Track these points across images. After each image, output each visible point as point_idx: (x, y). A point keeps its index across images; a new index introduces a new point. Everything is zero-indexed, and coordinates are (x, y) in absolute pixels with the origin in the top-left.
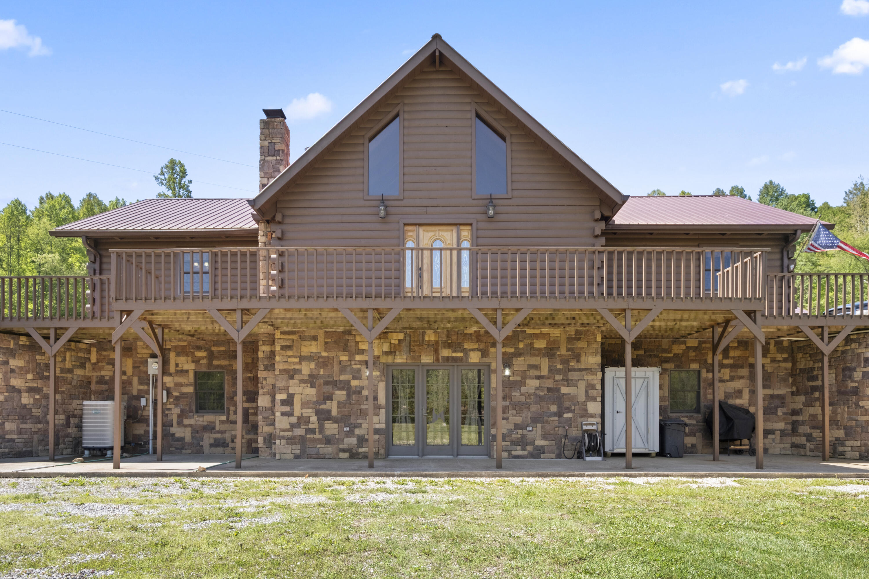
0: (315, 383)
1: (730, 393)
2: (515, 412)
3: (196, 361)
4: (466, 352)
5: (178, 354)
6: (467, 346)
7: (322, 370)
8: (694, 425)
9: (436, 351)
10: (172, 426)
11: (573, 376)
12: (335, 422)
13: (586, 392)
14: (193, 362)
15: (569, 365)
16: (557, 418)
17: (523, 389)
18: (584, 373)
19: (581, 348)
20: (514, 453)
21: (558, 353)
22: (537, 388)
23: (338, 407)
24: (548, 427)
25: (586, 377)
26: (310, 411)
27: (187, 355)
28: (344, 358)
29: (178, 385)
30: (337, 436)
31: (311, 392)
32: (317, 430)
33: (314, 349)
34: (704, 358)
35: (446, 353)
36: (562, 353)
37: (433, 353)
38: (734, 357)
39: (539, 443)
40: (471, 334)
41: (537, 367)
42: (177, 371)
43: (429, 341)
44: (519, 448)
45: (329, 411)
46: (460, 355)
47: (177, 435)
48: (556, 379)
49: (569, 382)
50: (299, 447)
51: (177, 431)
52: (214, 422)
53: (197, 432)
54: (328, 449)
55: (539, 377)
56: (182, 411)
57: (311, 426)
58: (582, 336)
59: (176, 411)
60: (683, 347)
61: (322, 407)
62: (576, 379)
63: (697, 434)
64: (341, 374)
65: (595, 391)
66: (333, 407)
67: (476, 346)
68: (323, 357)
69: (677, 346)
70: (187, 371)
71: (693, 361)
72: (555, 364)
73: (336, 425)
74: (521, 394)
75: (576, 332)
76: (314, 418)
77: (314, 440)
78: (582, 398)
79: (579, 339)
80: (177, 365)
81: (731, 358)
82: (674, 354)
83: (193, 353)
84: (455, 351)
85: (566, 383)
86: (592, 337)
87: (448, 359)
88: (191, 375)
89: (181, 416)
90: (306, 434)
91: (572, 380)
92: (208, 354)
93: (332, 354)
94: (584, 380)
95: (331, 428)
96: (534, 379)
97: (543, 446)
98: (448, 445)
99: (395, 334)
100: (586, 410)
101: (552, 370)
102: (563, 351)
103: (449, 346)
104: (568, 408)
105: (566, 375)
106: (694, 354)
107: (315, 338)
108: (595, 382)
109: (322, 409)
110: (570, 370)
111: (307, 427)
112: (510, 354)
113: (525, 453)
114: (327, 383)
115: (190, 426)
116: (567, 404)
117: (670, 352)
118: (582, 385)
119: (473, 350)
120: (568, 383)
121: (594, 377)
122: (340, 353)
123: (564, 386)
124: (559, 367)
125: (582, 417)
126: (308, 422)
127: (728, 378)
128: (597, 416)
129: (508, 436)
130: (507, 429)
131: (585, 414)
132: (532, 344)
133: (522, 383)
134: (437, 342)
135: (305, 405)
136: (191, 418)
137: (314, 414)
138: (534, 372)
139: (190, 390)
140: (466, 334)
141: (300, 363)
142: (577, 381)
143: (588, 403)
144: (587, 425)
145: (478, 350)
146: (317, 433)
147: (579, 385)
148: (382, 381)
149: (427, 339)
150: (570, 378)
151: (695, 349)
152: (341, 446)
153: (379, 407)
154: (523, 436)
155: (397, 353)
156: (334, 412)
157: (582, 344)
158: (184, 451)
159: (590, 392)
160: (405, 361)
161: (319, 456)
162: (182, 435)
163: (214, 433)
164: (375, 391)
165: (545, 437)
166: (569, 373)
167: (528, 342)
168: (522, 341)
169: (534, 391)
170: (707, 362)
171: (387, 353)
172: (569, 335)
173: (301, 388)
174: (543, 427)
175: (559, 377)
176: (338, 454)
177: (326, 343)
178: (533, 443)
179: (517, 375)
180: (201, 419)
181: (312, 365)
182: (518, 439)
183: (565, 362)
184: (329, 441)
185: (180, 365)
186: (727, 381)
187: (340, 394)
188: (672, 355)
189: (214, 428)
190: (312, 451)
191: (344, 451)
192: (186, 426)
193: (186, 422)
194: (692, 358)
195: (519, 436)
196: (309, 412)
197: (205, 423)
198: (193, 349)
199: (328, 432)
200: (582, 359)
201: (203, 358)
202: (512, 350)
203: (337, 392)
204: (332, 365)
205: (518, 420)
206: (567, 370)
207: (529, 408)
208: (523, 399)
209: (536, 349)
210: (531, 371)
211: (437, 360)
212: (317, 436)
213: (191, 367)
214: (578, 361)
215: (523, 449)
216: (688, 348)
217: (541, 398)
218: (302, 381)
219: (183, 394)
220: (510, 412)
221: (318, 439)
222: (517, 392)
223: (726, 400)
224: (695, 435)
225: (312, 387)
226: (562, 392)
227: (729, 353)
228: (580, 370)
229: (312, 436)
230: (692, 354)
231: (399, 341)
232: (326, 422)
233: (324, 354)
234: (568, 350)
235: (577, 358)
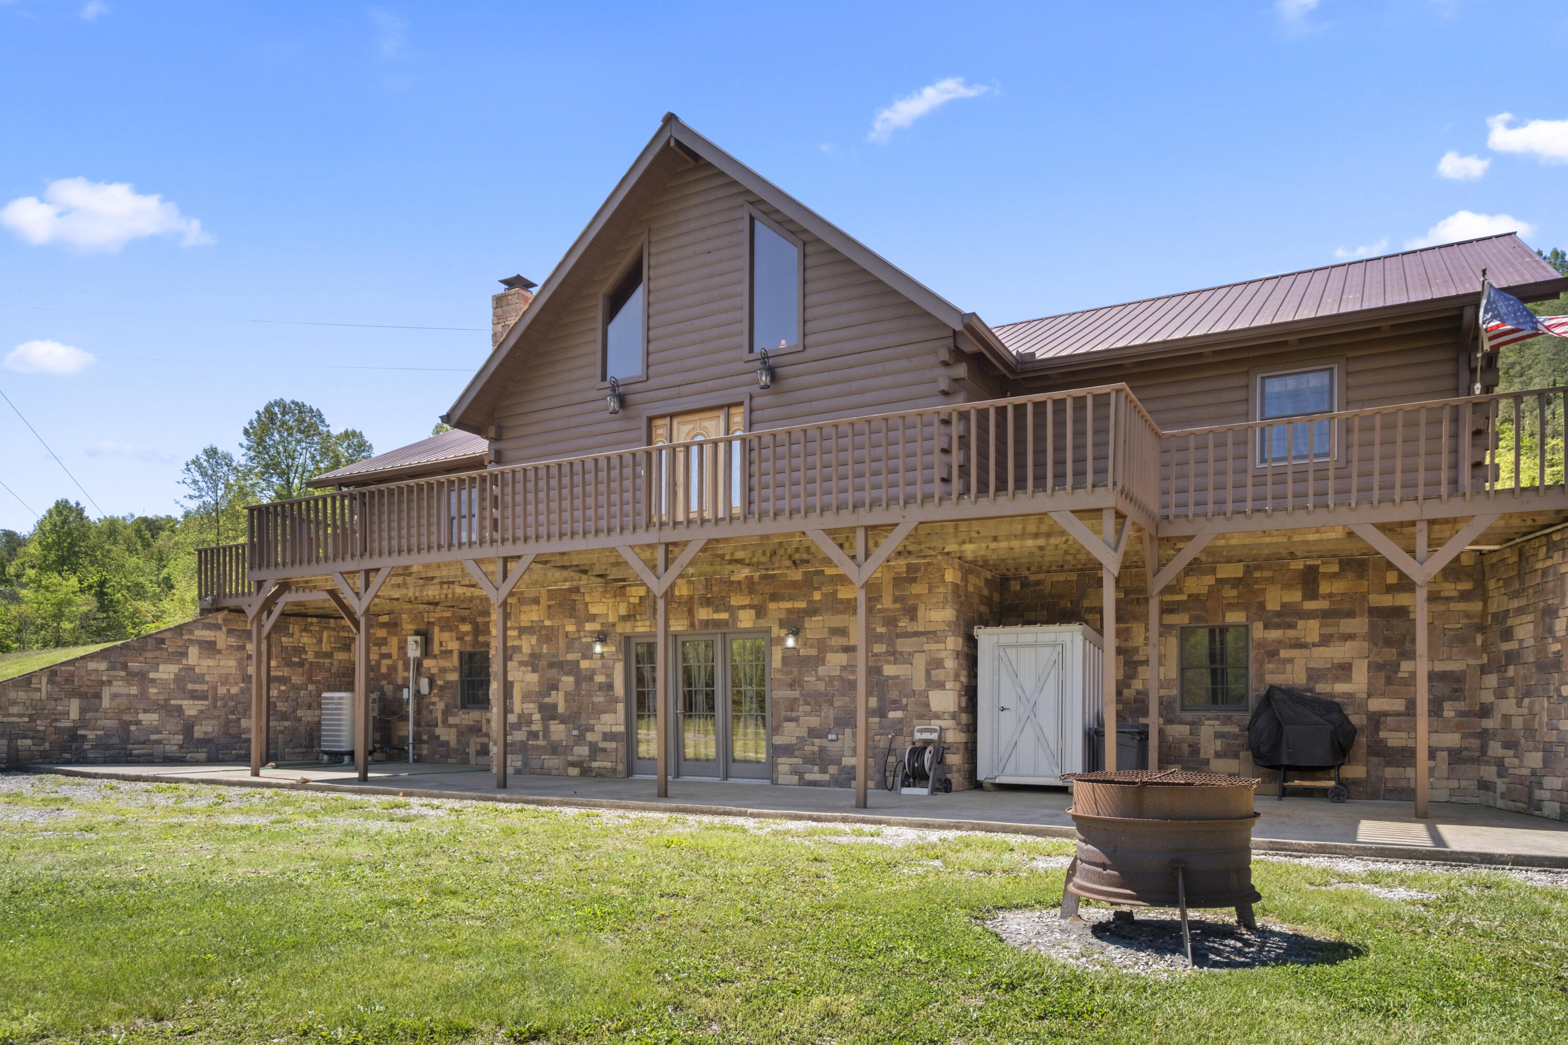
0: (537, 665)
1: (1319, 670)
2: (808, 708)
3: (460, 638)
4: (731, 610)
5: (442, 629)
6: (736, 600)
7: (545, 646)
8: (1236, 737)
9: (691, 612)
10: (436, 726)
11: (904, 645)
12: (562, 722)
13: (928, 673)
14: (458, 639)
15: (897, 626)
16: (877, 720)
17: (822, 671)
18: (924, 639)
19: (918, 596)
20: (808, 777)
21: (879, 606)
22: (843, 668)
23: (566, 701)
25: (926, 647)
26: (532, 705)
27: (451, 630)
28: (571, 628)
29: (443, 670)
30: (564, 743)
31: (533, 678)
32: (541, 733)
33: (535, 617)
34: (1258, 600)
35: (703, 614)
36: (885, 606)
37: (686, 614)
38: (1330, 595)
39: (848, 761)
40: (739, 582)
41: (842, 632)
42: (441, 652)
43: (681, 596)
44: (816, 768)
45: (555, 706)
46: (724, 616)
47: (442, 738)
48: (875, 651)
49: (898, 656)
50: (520, 757)
51: (443, 733)
52: (480, 722)
53: (463, 734)
54: (554, 762)
55: (848, 649)
56: (446, 706)
57: (534, 728)
58: (919, 575)
59: (440, 706)
60: (1210, 580)
61: (547, 700)
62: (910, 650)
63: (1242, 754)
64: (567, 653)
65: (942, 671)
66: (558, 699)
67: (746, 601)
68: (545, 627)
69: (1195, 578)
70: (451, 652)
71: (1232, 606)
72: (873, 626)
73: (562, 727)
74: (819, 679)
75: (909, 566)
76: (537, 717)
77: (537, 748)
78: (919, 683)
79: (914, 580)
80: (441, 644)
81: (1324, 597)
82: (1189, 596)
83: (457, 627)
84: (716, 611)
85: (892, 658)
86: (937, 575)
87: (707, 623)
88: (456, 656)
89: (446, 713)
90: (528, 739)
91: (901, 653)
92: (473, 628)
93: (556, 622)
94: (924, 651)
95: (558, 730)
96: (838, 652)
97: (853, 768)
98: (714, 760)
99: (634, 588)
100: (927, 705)
101: (870, 636)
102: (887, 602)
103: (707, 602)
104: (895, 702)
105: (891, 645)
106: (1234, 593)
107: (536, 601)
108: (943, 655)
109: (547, 704)
110: (899, 636)
111: (528, 729)
112: (799, 611)
113: (826, 777)
114: (551, 665)
115: (455, 726)
116: (893, 694)
117: (1181, 592)
118: (920, 661)
119: (743, 607)
120: (895, 656)
121: (941, 646)
122: (566, 621)
123: (889, 662)
124: (880, 630)
125: (921, 717)
126: (530, 722)
127: (1317, 640)
128: (946, 716)
129: (799, 749)
130: (797, 737)
131: (926, 713)
132: (835, 592)
133: (819, 660)
134: (691, 598)
135: (526, 697)
136: (456, 715)
137: (536, 710)
138: (838, 641)
139: (454, 677)
140: (733, 582)
141: (519, 637)
142: (911, 654)
143: (930, 693)
144: (921, 731)
145: (751, 607)
146: (541, 738)
147: (914, 661)
148: (619, 660)
149: (677, 593)
150: (899, 649)
151: (1235, 583)
152: (570, 758)
153: (616, 701)
154: (822, 750)
155: (638, 617)
156: (561, 709)
157: (918, 589)
158: (449, 760)
159: (933, 672)
160: (648, 629)
161: (545, 773)
162: (447, 738)
163: (481, 737)
164: (610, 676)
166: (898, 640)
167: (828, 589)
168: (818, 589)
169: (838, 674)
170: (1265, 608)
171: (625, 618)
172: (896, 573)
173: (521, 673)
174: (854, 734)
175: (880, 648)
176: (566, 769)
177: (549, 607)
178: (838, 762)
179: (811, 647)
180: (466, 717)
181: (534, 640)
182: (814, 753)
183: (890, 621)
184: (555, 749)
185: (444, 644)
186: (1314, 645)
187: (568, 681)
188: (1184, 597)
189: (480, 730)
190: (535, 763)
191: (573, 764)
192: (451, 726)
193: (451, 720)
194: (1232, 601)
195: (816, 749)
196: (531, 707)
197: (471, 723)
198: (457, 621)
199: (554, 737)
200: (920, 613)
201: (467, 633)
202: (802, 605)
203: (565, 679)
204: (557, 639)
205: (814, 721)
206: (893, 636)
207: (831, 703)
208: (821, 686)
209: (841, 601)
210: (834, 639)
211: (692, 625)
212: (541, 742)
213: (454, 646)
214: (913, 618)
215: (823, 771)
216: (1219, 581)
217: (851, 684)
218: (522, 663)
219: (448, 682)
220: (801, 708)
221: (542, 747)
222: (812, 676)
223: (1311, 685)
224: (1237, 756)
225: (534, 671)
226: (885, 673)
227: (1318, 587)
228: (916, 634)
229: (534, 743)
230: (1230, 593)
231: (641, 598)
232: (551, 722)
233: (547, 623)
234: (896, 600)
235: (912, 613)
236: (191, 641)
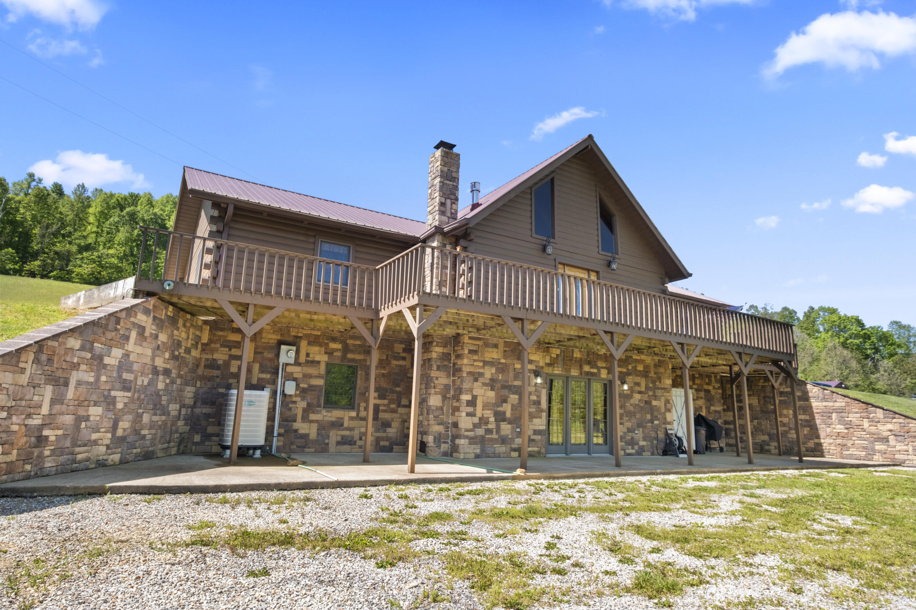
0: (495, 386)
2: (627, 418)
4: (599, 368)
6: (600, 364)
7: (500, 375)
9: (581, 367)
11: (659, 393)
12: (509, 423)
13: (665, 405)
15: (656, 384)
16: (650, 424)
17: (632, 401)
18: (663, 391)
19: (662, 373)
20: (627, 451)
21: (650, 375)
22: (640, 401)
23: (512, 410)
24: (646, 431)
25: (664, 394)
26: (489, 412)
28: (518, 366)
29: (308, 376)
30: (510, 436)
31: (491, 394)
32: (495, 430)
33: (495, 356)
35: (587, 368)
37: (578, 368)
39: (642, 443)
40: (602, 355)
41: (638, 384)
43: (576, 358)
44: (630, 447)
45: (504, 413)
46: (595, 371)
47: (301, 431)
48: (649, 394)
50: (479, 446)
51: (301, 427)
54: (501, 449)
55: (640, 392)
57: (490, 426)
58: (662, 364)
59: (302, 405)
61: (500, 409)
62: (660, 395)
64: (515, 380)
65: (670, 404)
66: (507, 409)
67: (604, 365)
68: (502, 363)
72: (648, 383)
73: (509, 426)
74: (631, 405)
75: (659, 360)
76: (492, 419)
77: (491, 440)
78: (663, 409)
79: (660, 366)
84: (592, 368)
85: (654, 398)
86: (667, 365)
87: (588, 373)
90: (486, 434)
93: (509, 361)
94: (664, 396)
95: (506, 429)
96: (637, 393)
97: (643, 446)
98: (585, 444)
99: (554, 349)
100: (665, 418)
101: (647, 387)
102: (652, 374)
103: (589, 363)
104: (656, 417)
105: (654, 392)
107: (496, 346)
108: (670, 398)
109: (499, 411)
111: (486, 427)
112: (624, 373)
113: (633, 451)
114: (504, 387)
115: (317, 421)
116: (656, 414)
118: (663, 399)
119: (603, 368)
120: (656, 397)
121: (669, 394)
122: (515, 361)
123: (654, 400)
124: (651, 385)
126: (487, 423)
128: (671, 423)
129: (624, 438)
130: (623, 432)
131: (666, 422)
132: (636, 367)
134: (581, 359)
135: (485, 406)
137: (492, 415)
138: (637, 388)
140: (599, 355)
141: (483, 367)
142: (660, 397)
143: (667, 413)
145: (605, 368)
146: (494, 433)
147: (661, 400)
148: (544, 388)
149: (575, 356)
150: (657, 394)
152: (513, 446)
153: (542, 411)
154: (632, 438)
155: (556, 365)
156: (508, 415)
157: (662, 370)
158: (306, 450)
159: (667, 405)
160: (560, 372)
161: (497, 456)
162: (307, 431)
164: (539, 396)
165: (644, 439)
166: (656, 390)
167: (634, 365)
168: (630, 364)
169: (637, 403)
171: (548, 365)
172: (655, 362)
173: (483, 391)
174: (643, 431)
175: (651, 393)
176: (510, 453)
177: (505, 351)
178: (637, 444)
181: (493, 370)
182: (629, 440)
183: (654, 382)
184: (504, 440)
187: (514, 398)
190: (489, 450)
191: (515, 450)
192: (311, 422)
193: (313, 417)
195: (630, 438)
196: (489, 414)
197: (333, 419)
199: (503, 433)
200: (662, 381)
202: (624, 370)
203: (512, 396)
204: (508, 371)
205: (629, 425)
206: (655, 388)
207: (635, 416)
208: (632, 409)
209: (638, 371)
211: (581, 373)
212: (495, 436)
214: (660, 382)
215: (633, 448)
217: (642, 408)
218: (484, 384)
219: (312, 386)
220: (624, 419)
221: (495, 439)
222: (628, 403)
225: (492, 389)
226: (653, 404)
228: (662, 389)
229: (490, 436)
231: (557, 355)
232: (502, 423)
233: (503, 361)
234: (655, 373)
235: (660, 379)
236: (134, 324)
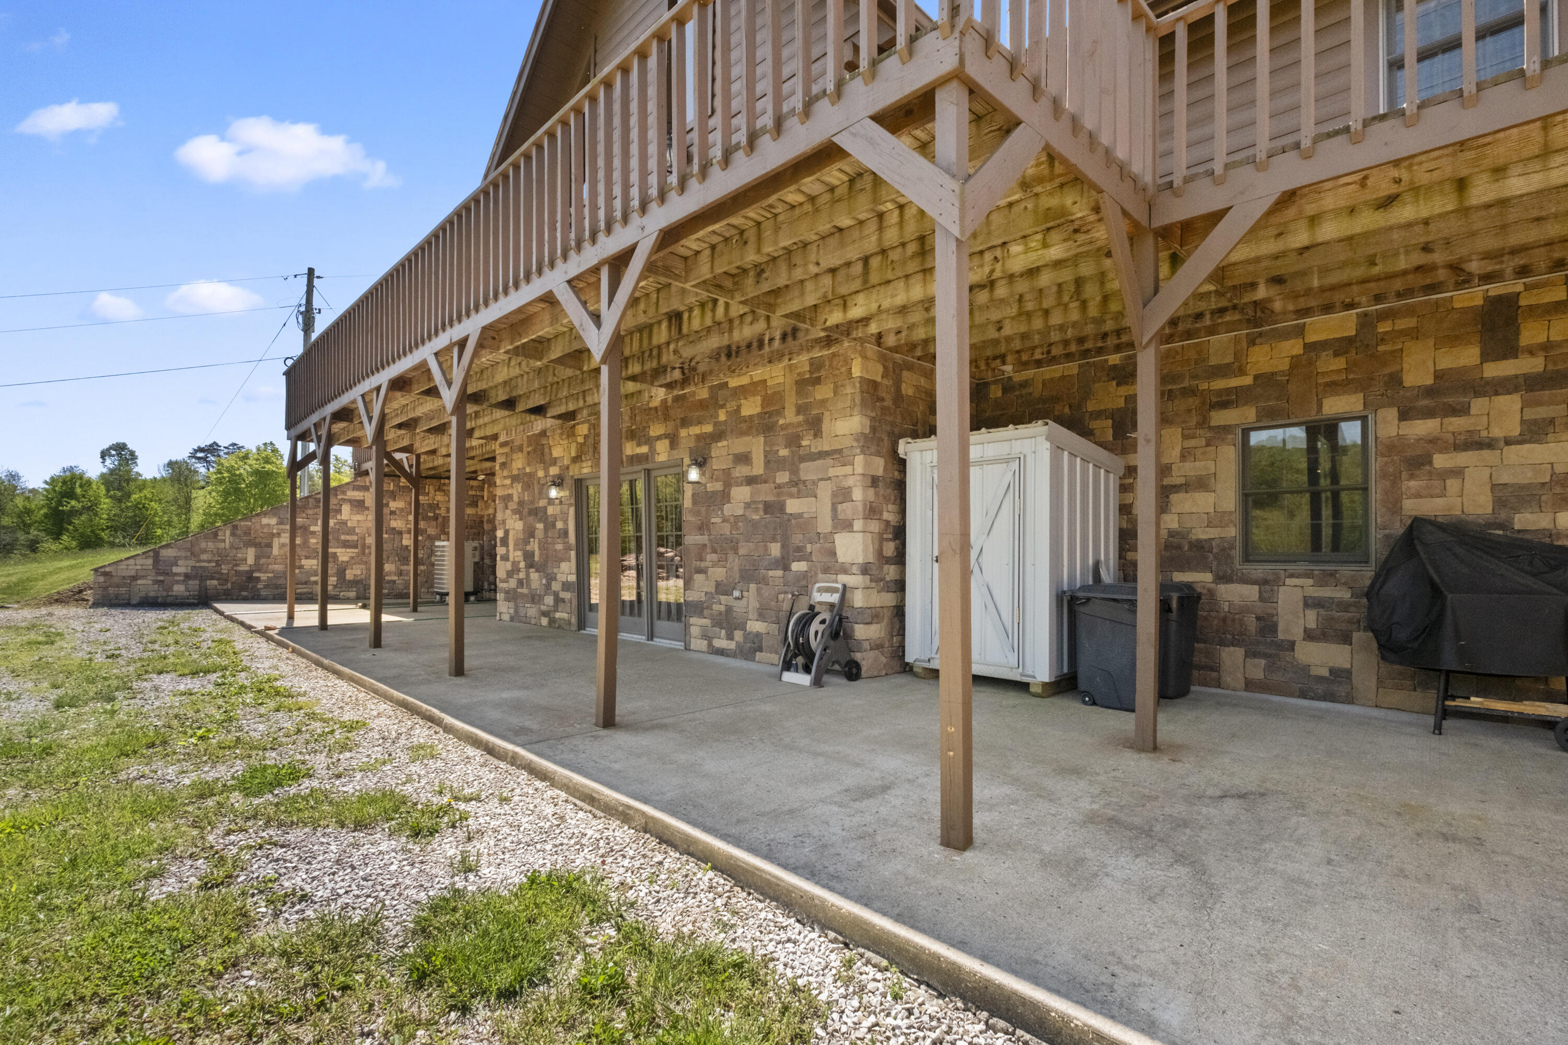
0: (522, 513)
1: (1522, 487)
2: (714, 557)
4: (650, 441)
6: (656, 430)
7: (526, 493)
8: (1343, 606)
11: (808, 471)
12: (537, 571)
13: (834, 508)
15: (800, 446)
16: (780, 573)
17: (728, 509)
18: (829, 461)
19: (824, 402)
20: (716, 643)
21: (781, 422)
22: (747, 505)
23: (539, 548)
24: (767, 592)
25: (832, 472)
26: (519, 553)
28: (540, 474)
30: (539, 592)
31: (520, 525)
32: (525, 581)
33: (520, 464)
34: (1388, 370)
35: (629, 449)
36: (788, 421)
38: (1547, 347)
39: (756, 626)
40: (656, 408)
41: (744, 458)
44: (723, 633)
45: (533, 554)
46: (644, 449)
48: (778, 481)
49: (801, 486)
50: (514, 605)
54: (533, 611)
55: (751, 481)
57: (521, 575)
58: (823, 373)
60: (1294, 347)
61: (528, 548)
62: (815, 478)
63: (1356, 636)
64: (540, 499)
65: (849, 504)
66: (535, 546)
67: (662, 430)
68: (526, 474)
69: (1266, 348)
71: (1335, 387)
72: (776, 448)
73: (537, 575)
74: (725, 520)
75: (812, 362)
76: (522, 564)
78: (825, 524)
79: (817, 381)
81: (1531, 352)
82: (1256, 377)
84: (639, 445)
85: (794, 490)
86: (843, 369)
87: (632, 459)
90: (518, 588)
91: (804, 482)
93: (533, 469)
94: (830, 478)
95: (535, 579)
96: (741, 485)
97: (758, 635)
99: (580, 427)
100: (833, 553)
101: (772, 462)
102: (790, 416)
103: (632, 435)
104: (799, 549)
105: (795, 471)
106: (1340, 363)
107: (521, 448)
108: (850, 482)
109: (528, 551)
110: (803, 459)
111: (518, 576)
112: (706, 436)
113: (732, 645)
114: (530, 512)
116: (797, 539)
117: (1242, 372)
118: (825, 491)
119: (659, 438)
120: (799, 487)
121: (848, 469)
122: (538, 466)
123: (791, 496)
124: (784, 452)
125: (826, 570)
126: (519, 570)
127: (1516, 431)
128: (855, 569)
129: (707, 608)
130: (706, 593)
131: (832, 564)
132: (739, 408)
133: (725, 496)
135: (516, 545)
137: (521, 559)
138: (741, 471)
140: (650, 409)
141: (511, 486)
142: (815, 483)
143: (836, 536)
144: (820, 590)
145: (666, 436)
146: (525, 586)
147: (819, 492)
148: (571, 505)
150: (803, 477)
151: (1341, 346)
152: (542, 607)
153: (570, 548)
154: (729, 609)
155: (584, 458)
156: (536, 557)
157: (823, 392)
159: (839, 507)
161: (527, 621)
164: (566, 521)
165: (761, 614)
166: (802, 466)
167: (732, 405)
168: (722, 407)
169: (741, 513)
170: (1400, 382)
171: (575, 460)
172: (799, 374)
173: (513, 521)
174: (758, 590)
175: (783, 477)
176: (540, 619)
177: (528, 453)
178: (743, 627)
179: (717, 480)
181: (520, 488)
182: (720, 613)
183: (794, 441)
184: (533, 598)
186: (1508, 442)
187: (540, 528)
188: (1247, 380)
190: (523, 612)
191: (544, 614)
194: (1335, 377)
195: (722, 608)
196: (519, 555)
199: (533, 586)
200: (825, 426)
202: (708, 428)
203: (538, 525)
204: (533, 485)
205: (718, 573)
206: (796, 459)
207: (736, 550)
208: (726, 529)
209: (745, 420)
210: (738, 468)
212: (525, 590)
214: (818, 434)
215: (730, 637)
216: (1309, 347)
217: (755, 525)
218: (514, 511)
220: (709, 557)
221: (526, 595)
222: (718, 516)
223: (1503, 515)
224: (1346, 639)
225: (520, 519)
226: (789, 510)
227: (1517, 333)
228: (822, 455)
229: (521, 590)
230: (1331, 365)
231: (584, 436)
232: (531, 570)
234: (800, 410)
235: (815, 426)
236: (343, 500)
